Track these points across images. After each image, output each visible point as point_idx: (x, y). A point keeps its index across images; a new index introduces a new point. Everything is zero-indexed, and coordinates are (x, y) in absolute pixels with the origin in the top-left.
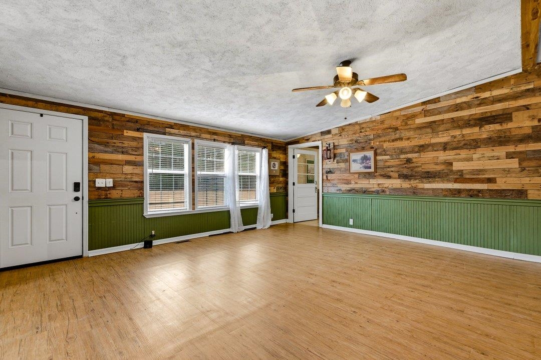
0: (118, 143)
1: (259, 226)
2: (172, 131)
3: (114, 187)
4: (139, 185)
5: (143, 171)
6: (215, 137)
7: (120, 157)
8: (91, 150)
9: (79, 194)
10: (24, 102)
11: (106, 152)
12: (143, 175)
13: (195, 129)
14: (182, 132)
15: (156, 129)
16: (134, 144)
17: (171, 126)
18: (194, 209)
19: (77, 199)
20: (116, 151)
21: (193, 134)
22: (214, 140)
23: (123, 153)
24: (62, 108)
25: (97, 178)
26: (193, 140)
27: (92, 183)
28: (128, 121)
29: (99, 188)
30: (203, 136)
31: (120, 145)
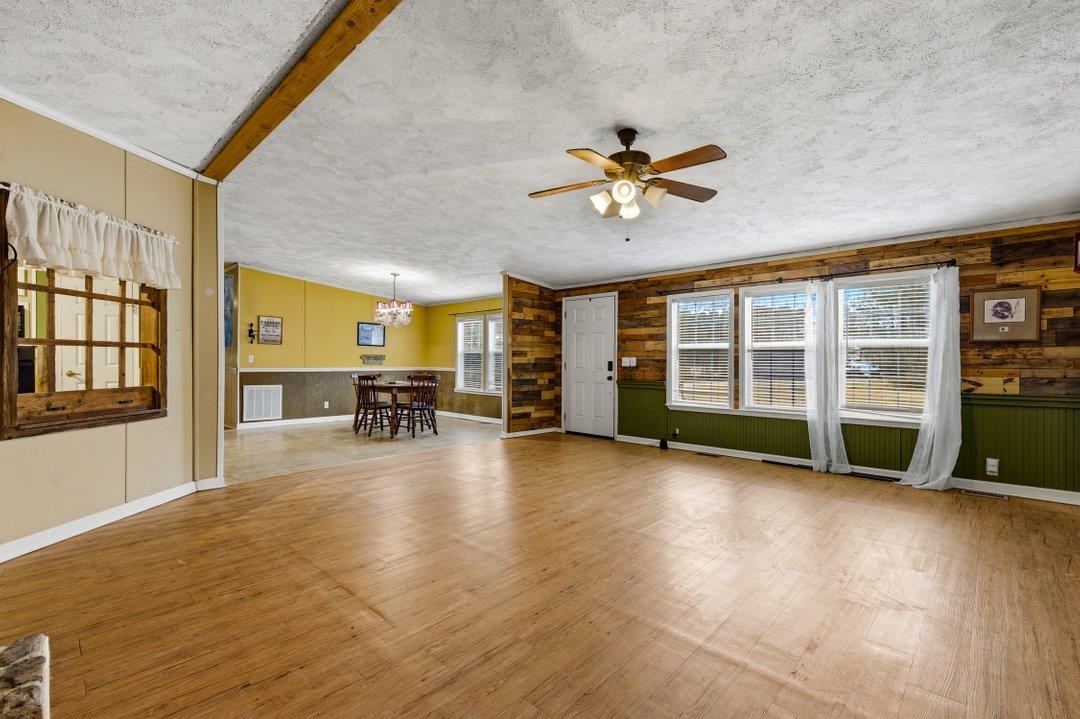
0: (642, 315)
1: (912, 477)
2: (703, 283)
3: (637, 367)
4: (660, 365)
5: (666, 346)
6: (782, 274)
7: (644, 331)
8: (620, 326)
9: (611, 374)
10: (580, 292)
11: (631, 327)
12: (665, 352)
13: (739, 270)
14: (718, 282)
15: (681, 288)
16: (655, 312)
17: (702, 277)
18: (736, 407)
19: (610, 378)
20: (639, 325)
21: (737, 279)
22: (780, 280)
23: (646, 326)
24: (602, 288)
25: (624, 356)
26: (737, 291)
27: (620, 361)
28: (651, 286)
29: (625, 368)
30: (756, 278)
31: (644, 316)
